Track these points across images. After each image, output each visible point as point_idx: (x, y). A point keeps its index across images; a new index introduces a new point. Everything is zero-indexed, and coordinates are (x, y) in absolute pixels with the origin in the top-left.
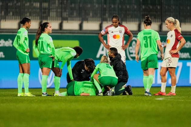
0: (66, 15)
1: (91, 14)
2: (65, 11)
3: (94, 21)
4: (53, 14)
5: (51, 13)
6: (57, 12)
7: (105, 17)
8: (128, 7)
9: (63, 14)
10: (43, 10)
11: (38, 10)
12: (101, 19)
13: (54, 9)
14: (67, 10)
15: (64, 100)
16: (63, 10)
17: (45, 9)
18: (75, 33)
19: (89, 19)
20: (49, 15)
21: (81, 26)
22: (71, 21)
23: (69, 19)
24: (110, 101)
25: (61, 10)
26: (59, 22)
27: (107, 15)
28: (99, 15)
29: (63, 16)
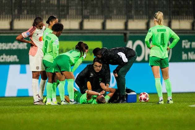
0: (87, 13)
1: (115, 12)
2: (86, 8)
3: (118, 19)
4: (72, 12)
5: (70, 11)
6: (77, 9)
7: (130, 14)
8: (156, 2)
9: (84, 11)
10: (61, 8)
11: (56, 8)
12: (126, 17)
13: (73, 6)
14: (88, 8)
15: (86, 108)
16: (84, 7)
17: (63, 6)
18: (97, 33)
19: (113, 17)
20: (68, 13)
21: (104, 25)
22: (93, 20)
23: (90, 17)
24: (138, 109)
25: (81, 7)
26: (80, 20)
27: (133, 12)
28: (124, 12)
29: (84, 14)
